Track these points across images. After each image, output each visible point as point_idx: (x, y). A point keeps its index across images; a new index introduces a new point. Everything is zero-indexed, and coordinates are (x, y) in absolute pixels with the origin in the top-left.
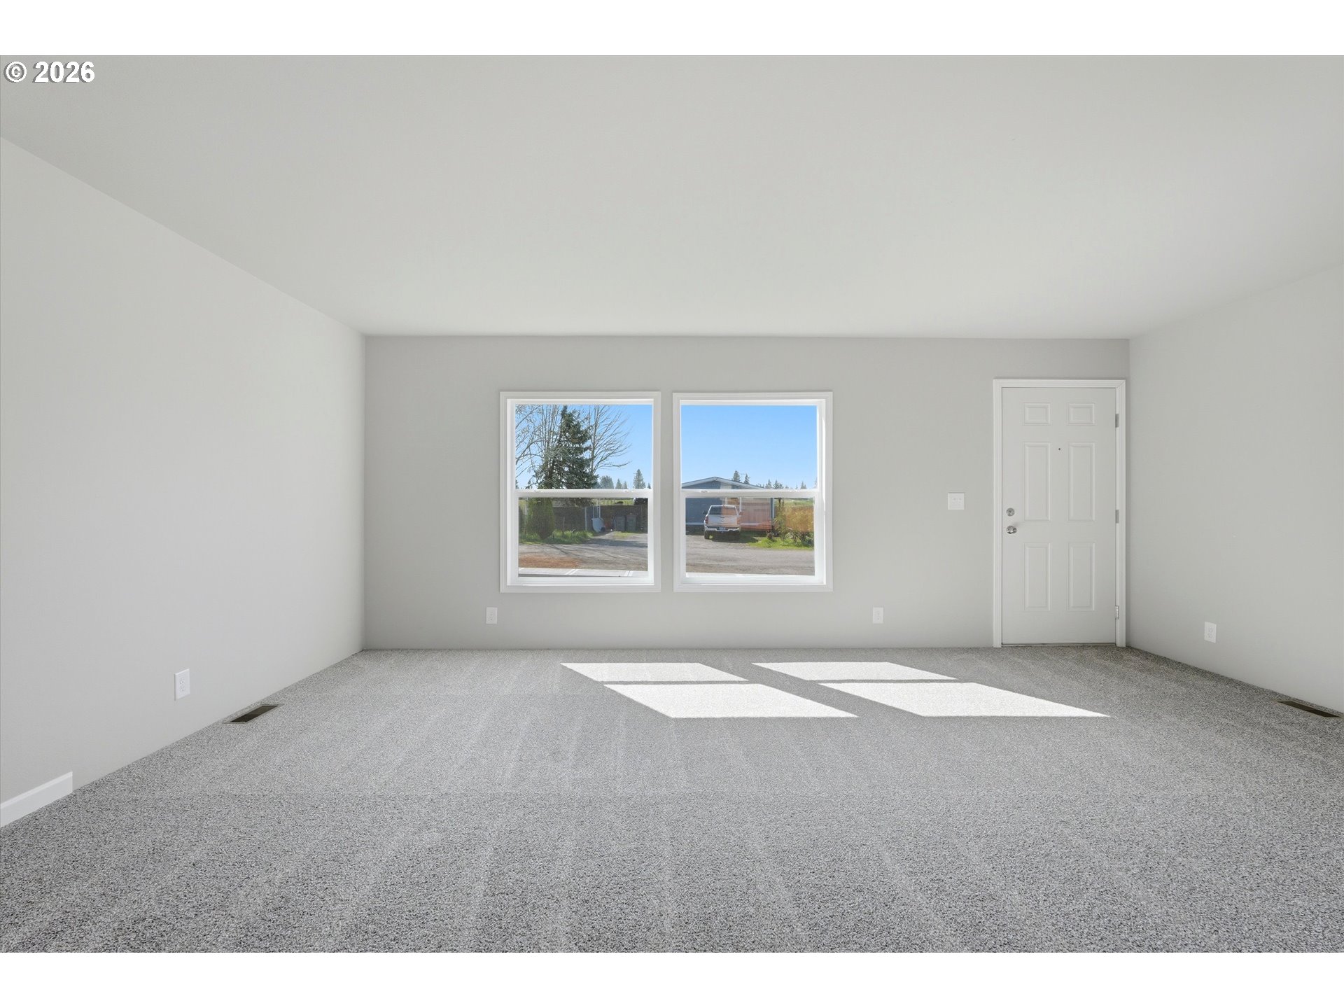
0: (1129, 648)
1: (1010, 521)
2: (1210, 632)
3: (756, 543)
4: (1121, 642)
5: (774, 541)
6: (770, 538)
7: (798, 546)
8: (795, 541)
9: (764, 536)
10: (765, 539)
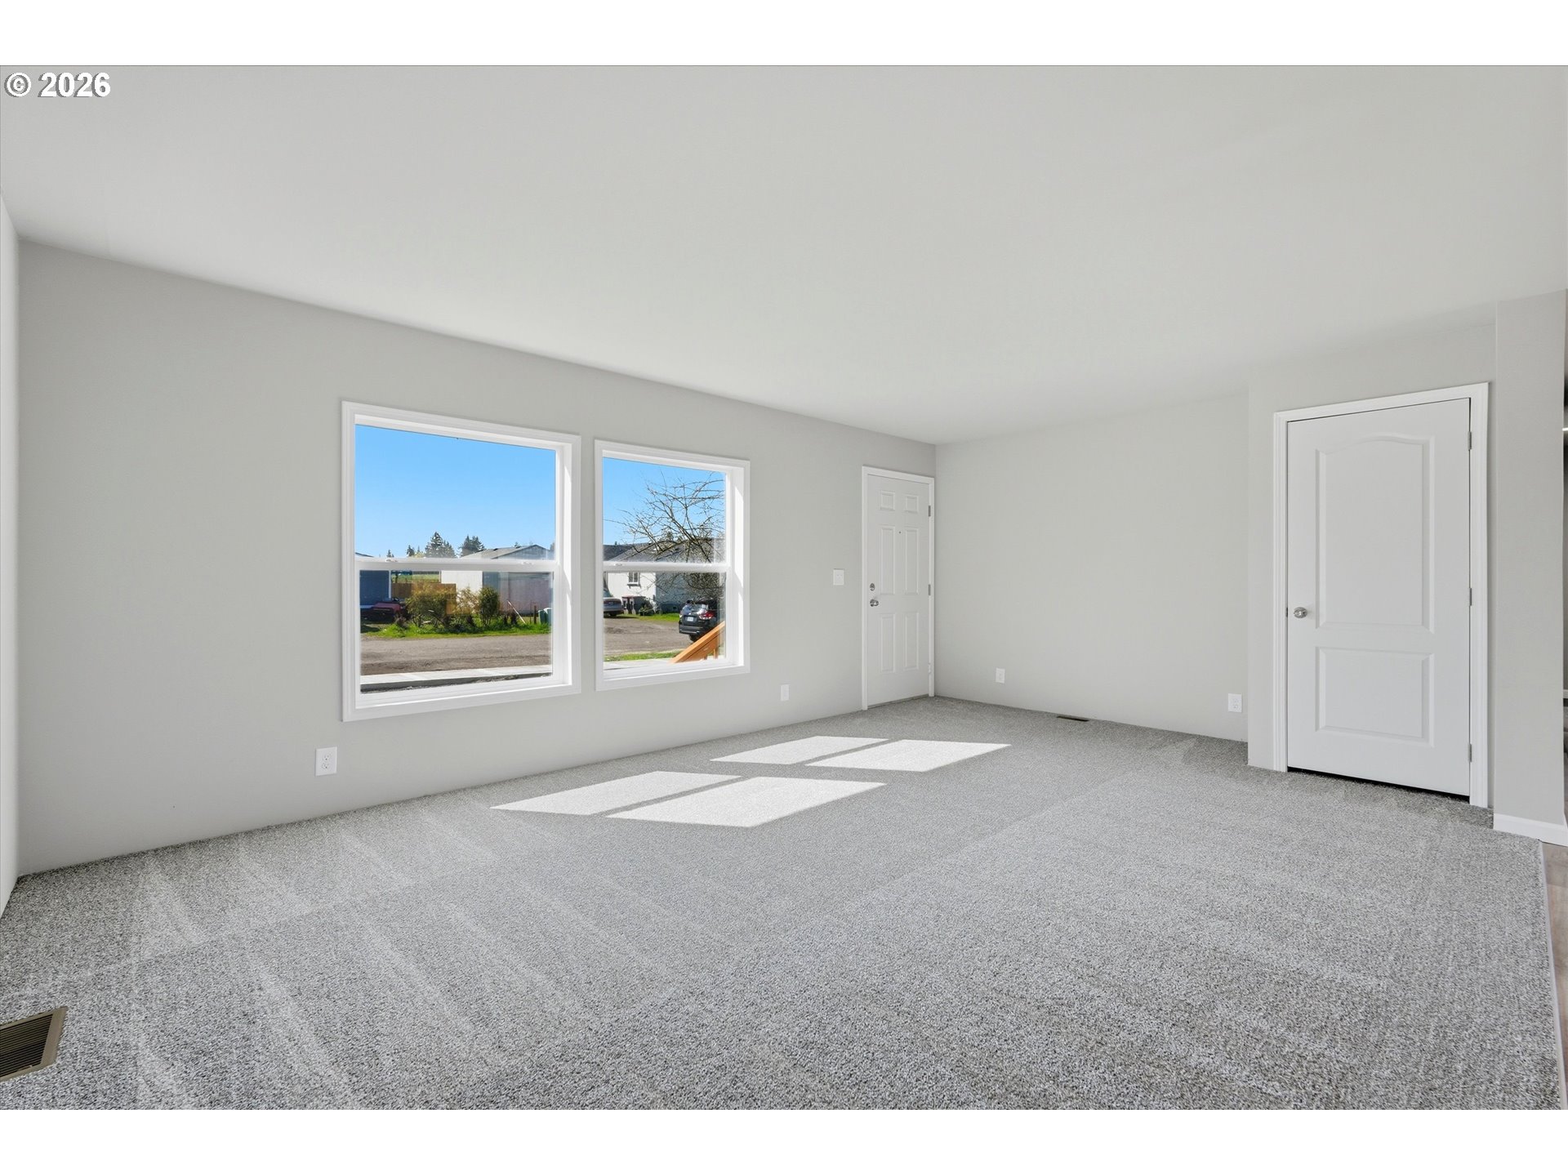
0: (936, 696)
1: (872, 595)
2: (1000, 676)
3: (380, 632)
4: (931, 694)
5: (406, 628)
6: (400, 624)
7: (441, 632)
8: (436, 626)
9: (392, 621)
10: (394, 626)
